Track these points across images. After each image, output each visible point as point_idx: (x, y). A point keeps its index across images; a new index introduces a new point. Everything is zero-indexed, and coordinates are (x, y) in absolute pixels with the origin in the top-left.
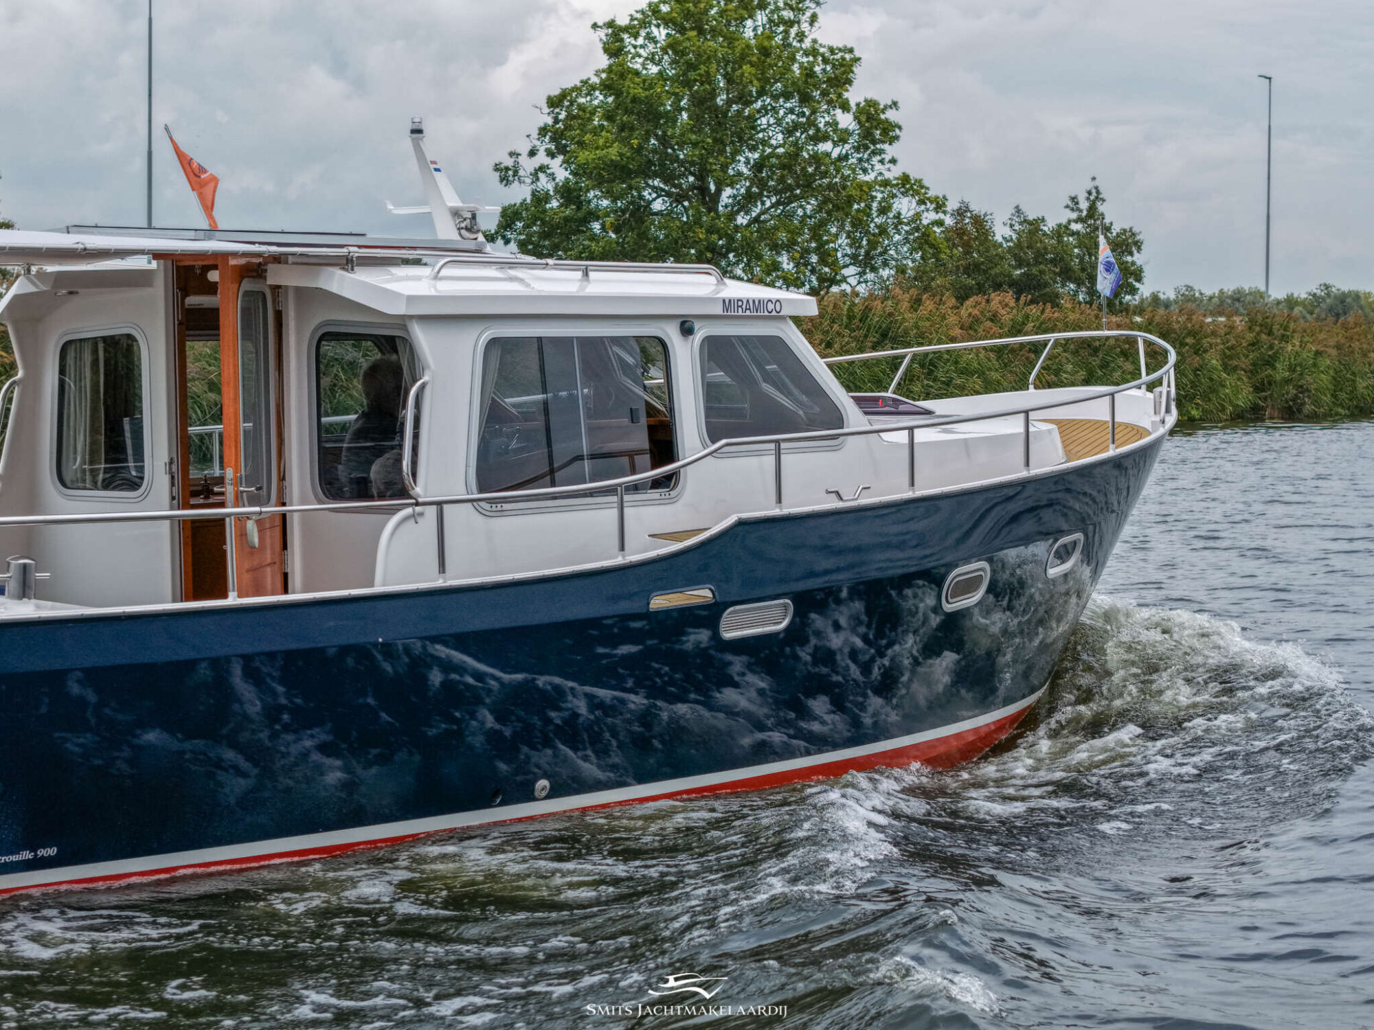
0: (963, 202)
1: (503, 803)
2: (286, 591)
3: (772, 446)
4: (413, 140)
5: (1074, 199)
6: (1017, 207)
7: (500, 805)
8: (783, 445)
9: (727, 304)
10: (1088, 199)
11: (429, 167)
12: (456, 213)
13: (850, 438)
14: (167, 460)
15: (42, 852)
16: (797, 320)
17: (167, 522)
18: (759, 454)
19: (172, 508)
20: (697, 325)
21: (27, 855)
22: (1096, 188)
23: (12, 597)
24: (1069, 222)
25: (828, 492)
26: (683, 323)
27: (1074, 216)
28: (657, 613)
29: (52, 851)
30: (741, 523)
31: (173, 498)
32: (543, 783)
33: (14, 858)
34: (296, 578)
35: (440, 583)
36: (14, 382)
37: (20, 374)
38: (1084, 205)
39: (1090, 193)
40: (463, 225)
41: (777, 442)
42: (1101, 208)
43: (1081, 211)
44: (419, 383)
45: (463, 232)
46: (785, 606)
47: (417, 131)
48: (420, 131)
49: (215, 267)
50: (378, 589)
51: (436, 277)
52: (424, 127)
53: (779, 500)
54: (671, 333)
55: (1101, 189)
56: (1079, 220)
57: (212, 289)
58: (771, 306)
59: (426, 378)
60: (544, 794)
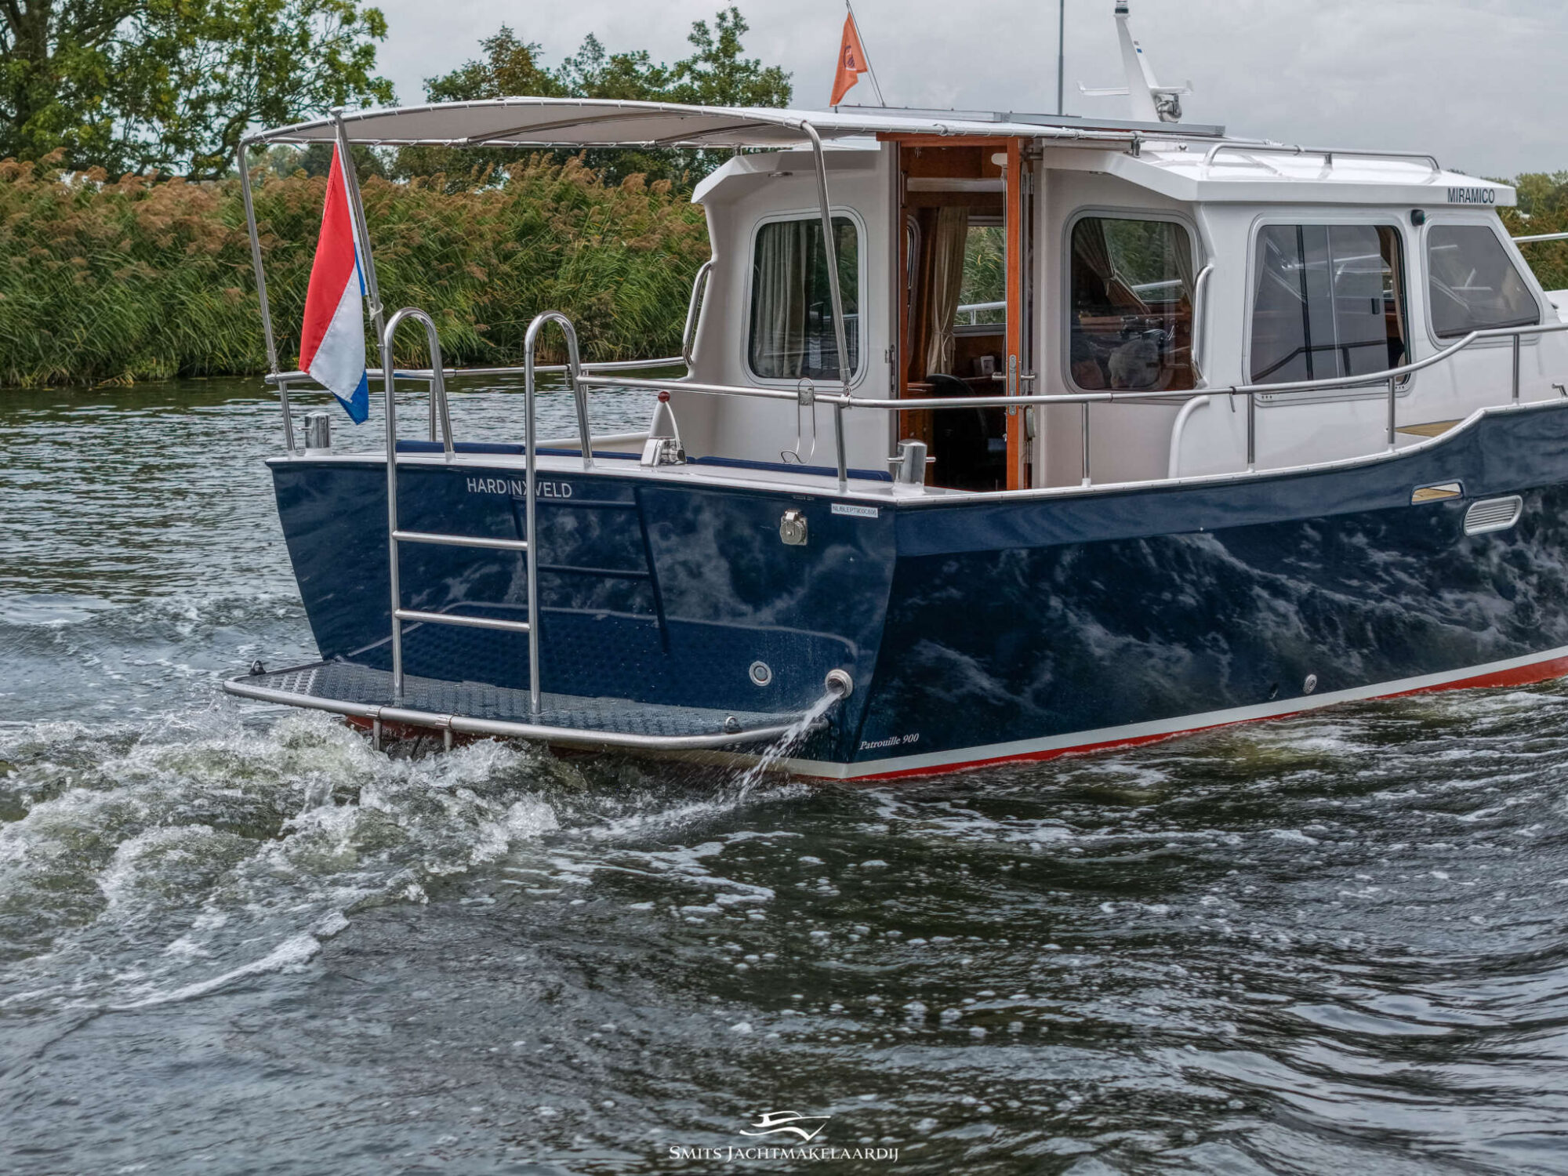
0: (504, 29)
1: (1280, 698)
2: (1029, 486)
3: (1511, 338)
4: (1118, 19)
5: (700, 26)
6: (590, 36)
7: (1275, 700)
8: (1522, 337)
9: (1452, 192)
10: (719, 26)
11: (1129, 46)
12: (1156, 96)
13: (1544, 335)
14: (887, 348)
15: (908, 739)
16: (1499, 210)
17: (886, 412)
18: (1502, 345)
19: (891, 398)
20: (1427, 213)
21: (894, 741)
22: (734, 10)
23: (905, 481)
24: (695, 60)
25: (1555, 387)
26: (1414, 212)
27: (699, 51)
28: (1417, 506)
29: (914, 738)
30: (1488, 417)
31: (892, 387)
32: (1311, 678)
33: (884, 744)
34: (1041, 471)
35: (1249, 472)
36: (709, 267)
37: (714, 258)
38: (715, 35)
39: (722, 17)
40: (1166, 108)
41: (1516, 335)
42: (741, 39)
43: (710, 43)
44: (1205, 271)
45: (1166, 115)
46: (1516, 502)
47: (1122, 10)
48: (1125, 11)
49: (1002, 149)
50: (1172, 480)
51: (1211, 164)
52: (1129, 6)
53: (1516, 394)
54: (1402, 221)
55: (742, 12)
56: (708, 58)
57: (996, 172)
58: (1486, 196)
59: (1210, 266)
60: (1312, 688)
